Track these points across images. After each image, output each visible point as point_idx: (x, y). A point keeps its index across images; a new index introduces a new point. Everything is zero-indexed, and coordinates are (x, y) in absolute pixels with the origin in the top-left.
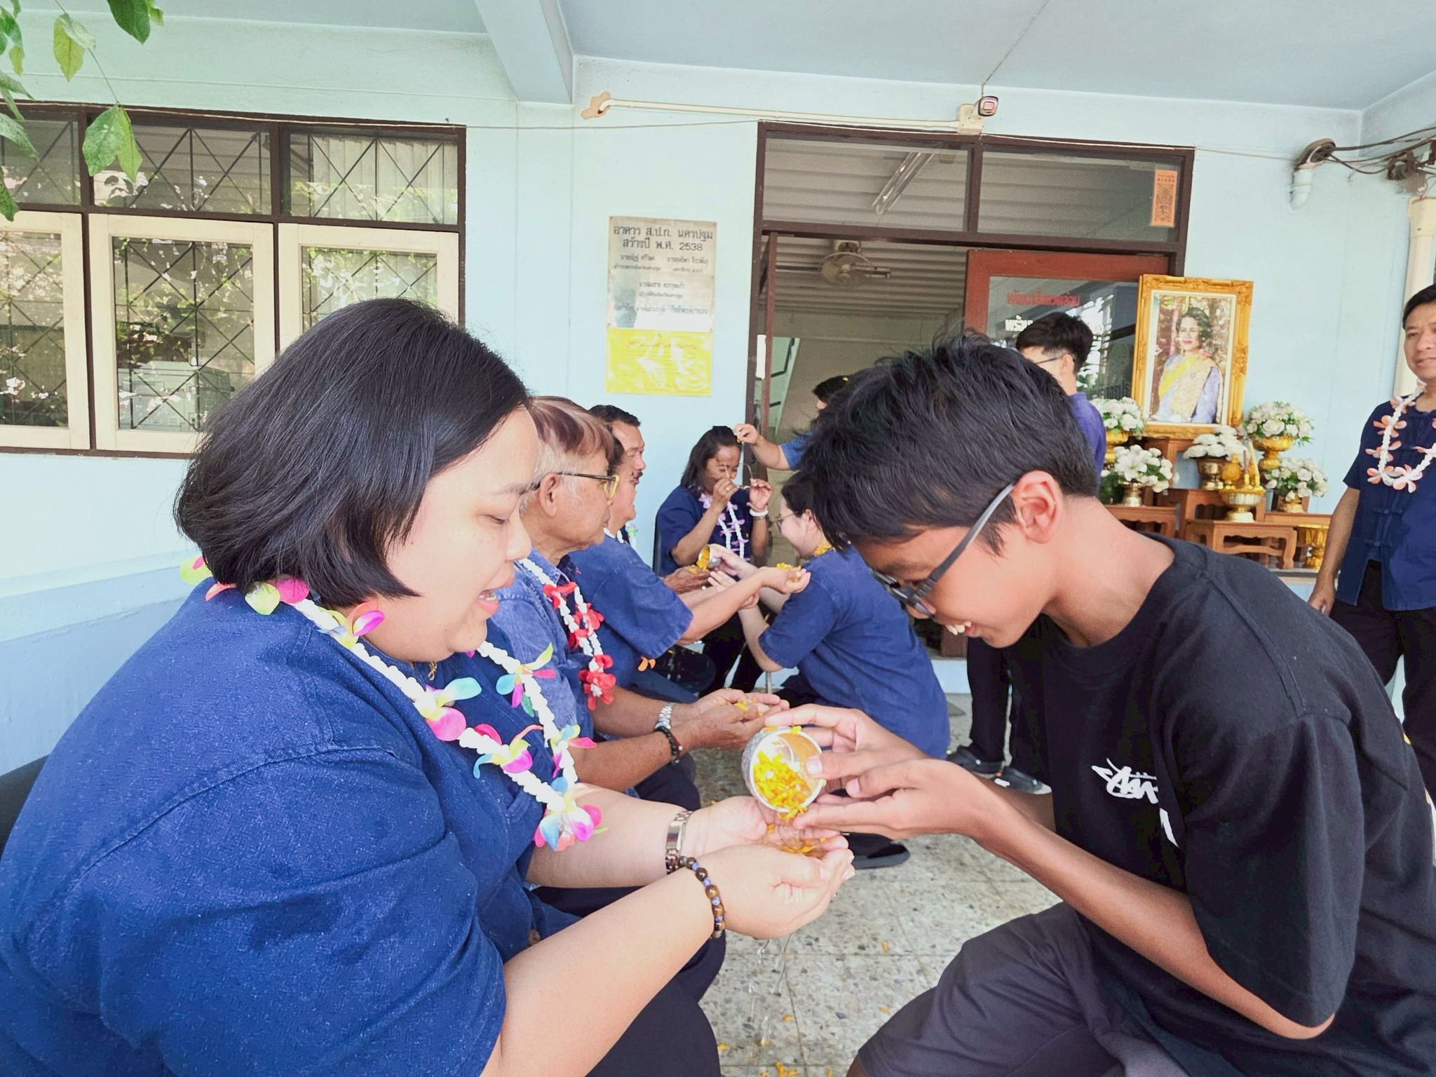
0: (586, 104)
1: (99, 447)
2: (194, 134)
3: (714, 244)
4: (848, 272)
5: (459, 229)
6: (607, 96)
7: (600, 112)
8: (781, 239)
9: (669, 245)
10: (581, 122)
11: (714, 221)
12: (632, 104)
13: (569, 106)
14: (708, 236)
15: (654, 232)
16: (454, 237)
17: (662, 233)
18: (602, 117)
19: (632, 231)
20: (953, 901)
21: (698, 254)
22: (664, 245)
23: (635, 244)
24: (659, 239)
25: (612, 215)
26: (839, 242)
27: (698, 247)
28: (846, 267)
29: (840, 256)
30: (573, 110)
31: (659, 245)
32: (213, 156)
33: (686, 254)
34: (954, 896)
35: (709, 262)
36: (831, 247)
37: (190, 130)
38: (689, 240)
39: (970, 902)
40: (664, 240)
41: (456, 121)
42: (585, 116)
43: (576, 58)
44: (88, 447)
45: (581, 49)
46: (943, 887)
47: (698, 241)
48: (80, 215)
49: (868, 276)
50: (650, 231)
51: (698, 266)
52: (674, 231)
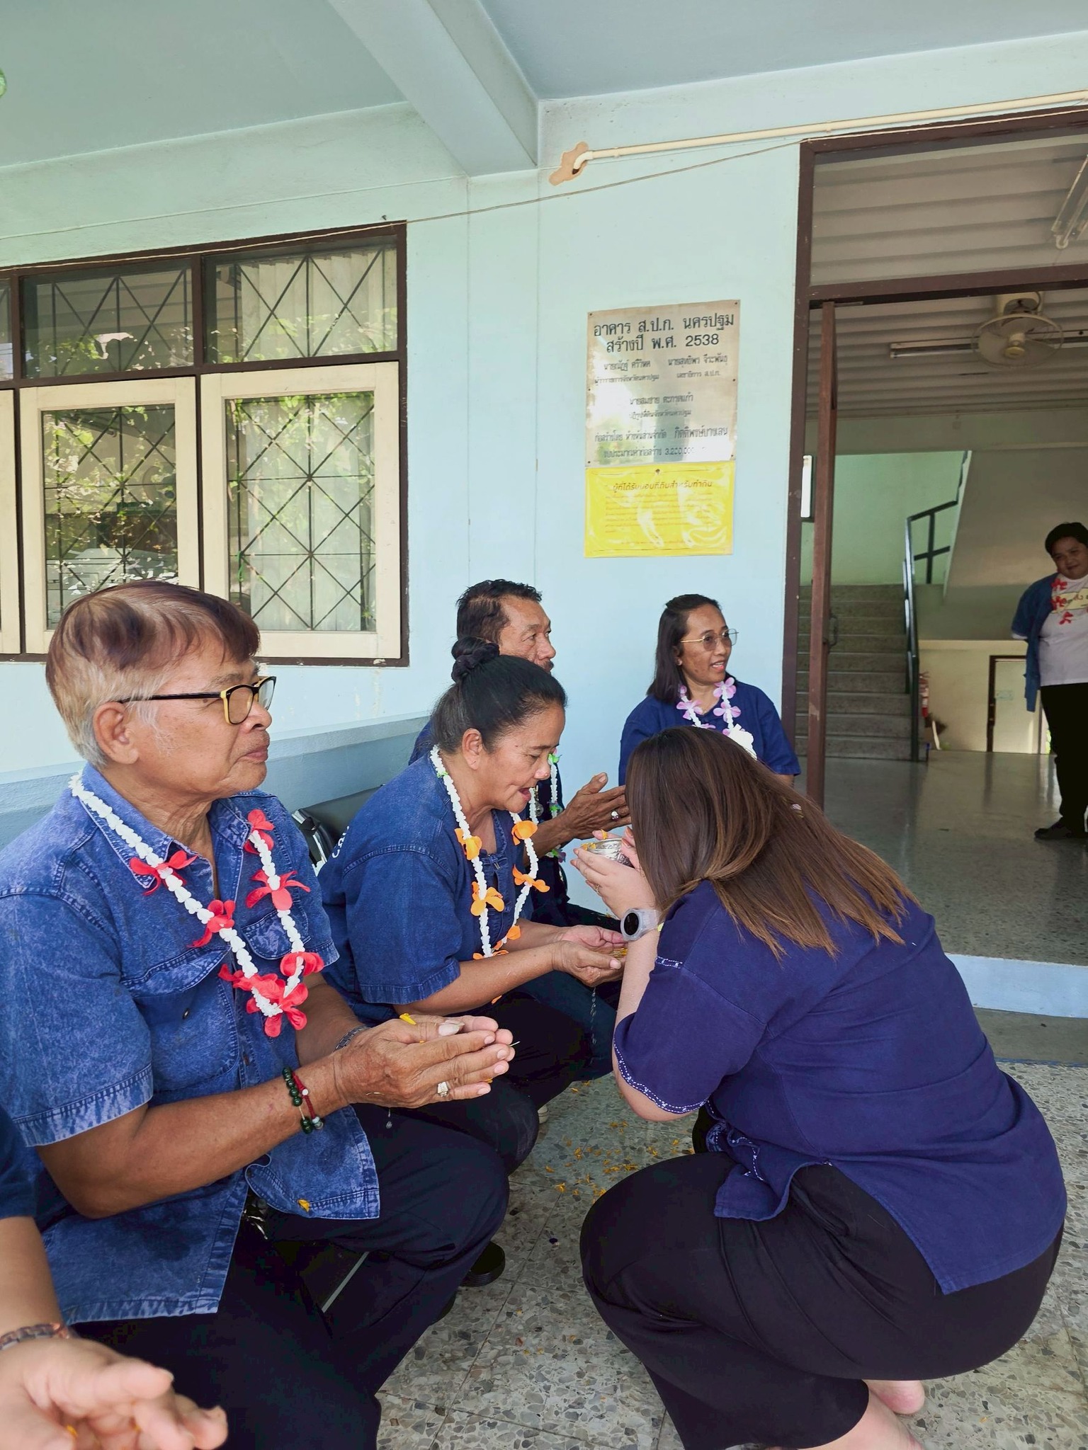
0: (557, 164)
1: (29, 650)
2: (121, 285)
3: (737, 333)
4: (1020, 345)
5: (399, 356)
6: (583, 148)
7: (575, 171)
8: (842, 312)
9: (670, 341)
10: (550, 190)
11: (735, 298)
12: (616, 153)
13: (533, 172)
14: (726, 321)
15: (649, 326)
16: (394, 366)
17: (661, 326)
18: (578, 177)
19: (619, 329)
20: (999, 1420)
21: (712, 350)
22: (663, 343)
23: (624, 346)
24: (656, 335)
25: (591, 310)
26: (1006, 299)
27: (713, 340)
28: (1018, 337)
29: (1006, 321)
30: (539, 175)
31: (657, 344)
32: (141, 308)
33: (696, 351)
34: (1007, 1411)
35: (730, 362)
36: (992, 311)
37: (116, 280)
38: (701, 331)
39: (1032, 1428)
40: (662, 335)
41: (393, 217)
42: (554, 181)
43: (542, 105)
44: (18, 651)
45: (547, 91)
46: (991, 1390)
47: (711, 331)
48: (12, 391)
49: (1056, 346)
50: (643, 327)
51: (713, 367)
52: (678, 324)
